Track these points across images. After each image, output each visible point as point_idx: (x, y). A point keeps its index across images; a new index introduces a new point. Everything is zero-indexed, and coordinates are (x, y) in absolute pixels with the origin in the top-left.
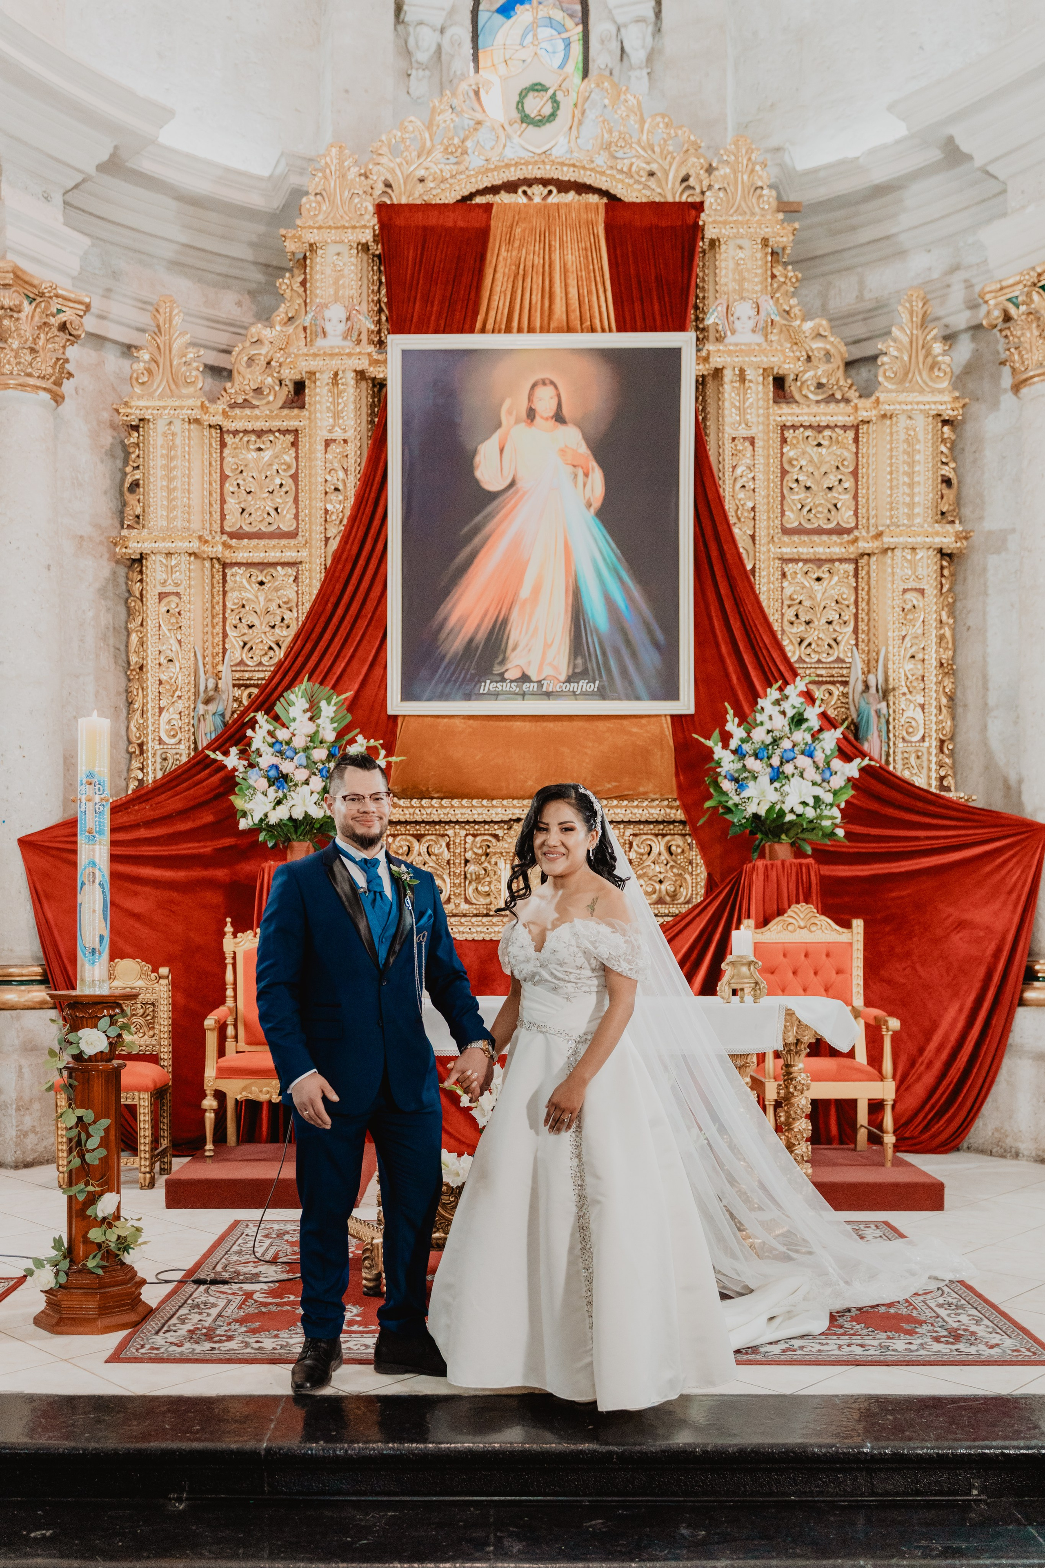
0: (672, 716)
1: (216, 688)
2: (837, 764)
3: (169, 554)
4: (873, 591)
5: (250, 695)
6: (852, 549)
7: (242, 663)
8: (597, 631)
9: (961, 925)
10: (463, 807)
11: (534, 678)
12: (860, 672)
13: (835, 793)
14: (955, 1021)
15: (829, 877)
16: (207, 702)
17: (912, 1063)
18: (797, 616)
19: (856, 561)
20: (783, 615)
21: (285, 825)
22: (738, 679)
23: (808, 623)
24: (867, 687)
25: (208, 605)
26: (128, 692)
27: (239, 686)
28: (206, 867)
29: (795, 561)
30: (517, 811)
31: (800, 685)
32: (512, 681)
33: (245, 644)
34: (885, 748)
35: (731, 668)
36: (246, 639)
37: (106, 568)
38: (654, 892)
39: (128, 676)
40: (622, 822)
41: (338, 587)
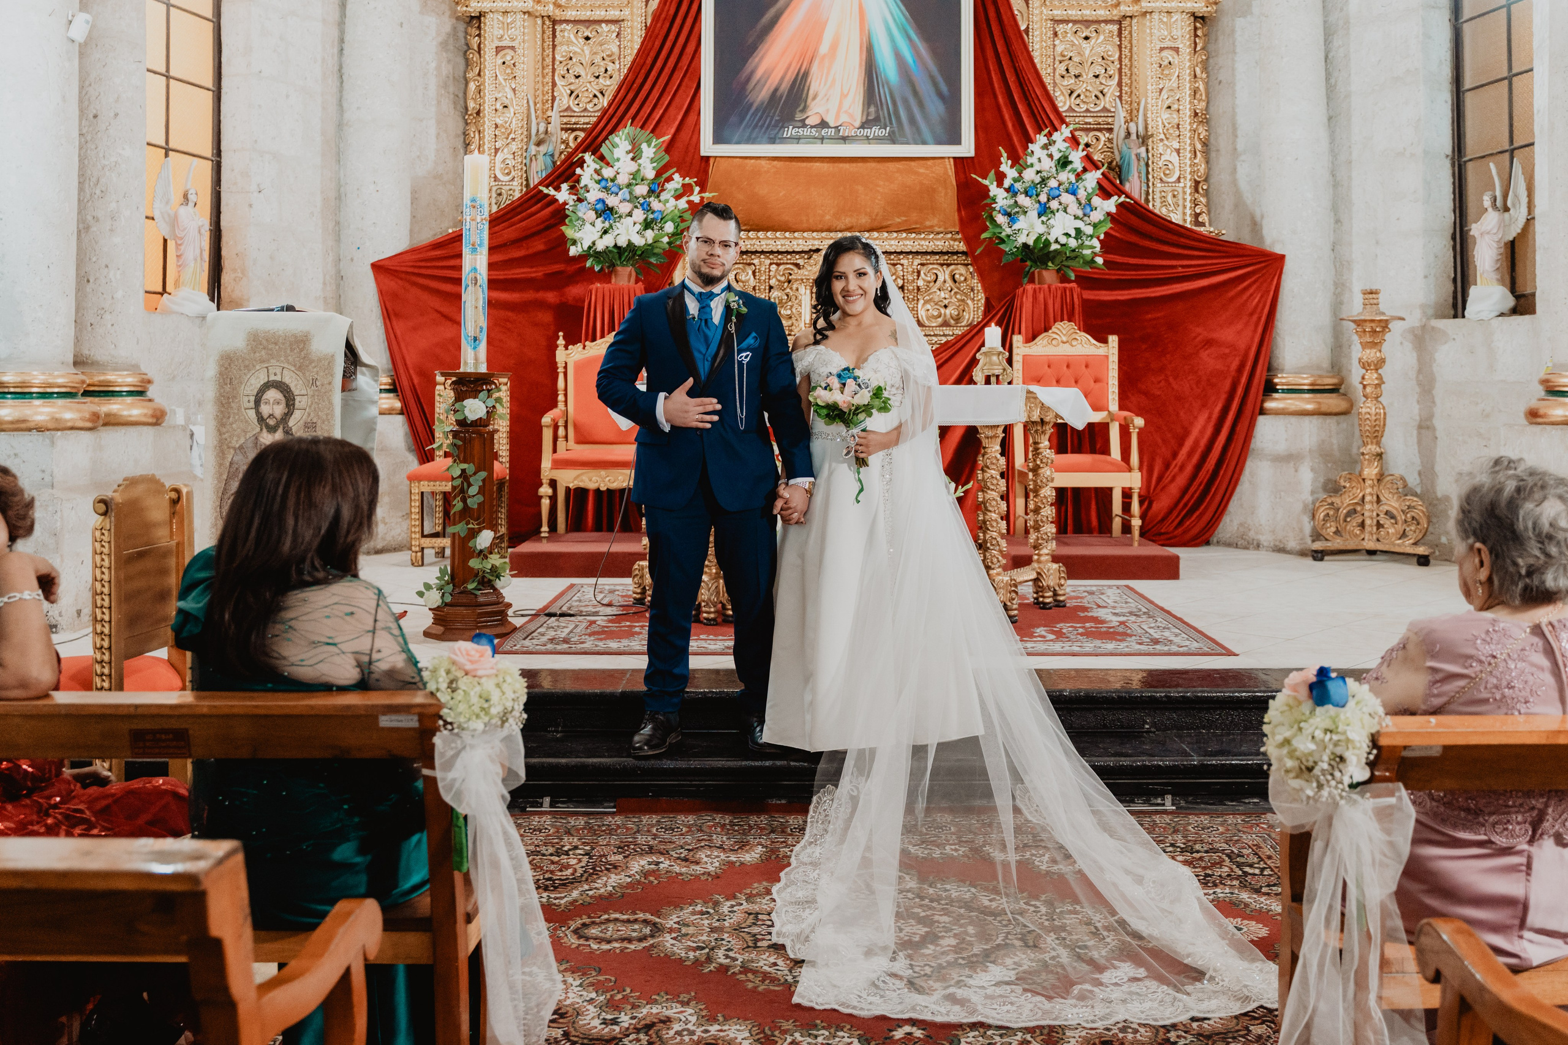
0: (955, 158)
1: (546, 132)
2: (1097, 201)
3: (506, 13)
4: (1135, 49)
5: (576, 138)
6: (1115, 12)
7: (568, 109)
8: (888, 83)
9: (1209, 343)
10: (768, 238)
11: (832, 125)
12: (1123, 121)
13: (1095, 226)
14: (1204, 428)
15: (1093, 301)
16: (539, 144)
17: (1167, 466)
18: (1067, 70)
19: (1120, 22)
20: (1055, 69)
21: (610, 251)
22: (1013, 126)
23: (1077, 77)
24: (1128, 134)
25: (540, 57)
26: (465, 134)
27: (566, 130)
28: (537, 290)
29: (1067, 22)
30: (816, 242)
31: (1066, 132)
32: (812, 127)
33: (572, 92)
34: (1144, 188)
35: (1007, 117)
36: (572, 87)
37: (447, 24)
38: (939, 316)
39: (466, 120)
40: (911, 253)
41: (658, 44)
